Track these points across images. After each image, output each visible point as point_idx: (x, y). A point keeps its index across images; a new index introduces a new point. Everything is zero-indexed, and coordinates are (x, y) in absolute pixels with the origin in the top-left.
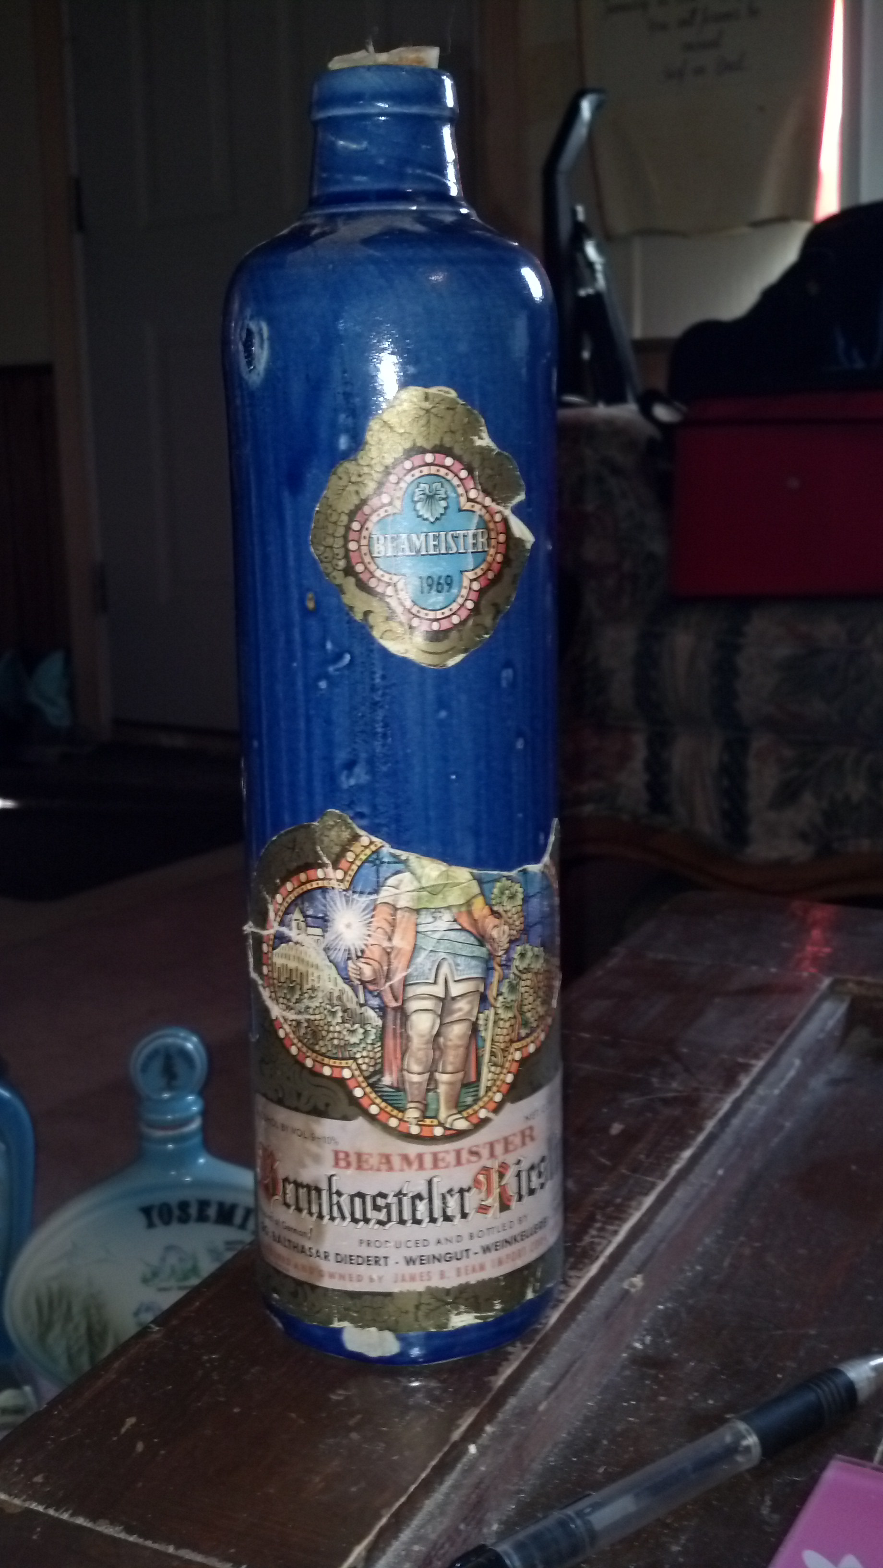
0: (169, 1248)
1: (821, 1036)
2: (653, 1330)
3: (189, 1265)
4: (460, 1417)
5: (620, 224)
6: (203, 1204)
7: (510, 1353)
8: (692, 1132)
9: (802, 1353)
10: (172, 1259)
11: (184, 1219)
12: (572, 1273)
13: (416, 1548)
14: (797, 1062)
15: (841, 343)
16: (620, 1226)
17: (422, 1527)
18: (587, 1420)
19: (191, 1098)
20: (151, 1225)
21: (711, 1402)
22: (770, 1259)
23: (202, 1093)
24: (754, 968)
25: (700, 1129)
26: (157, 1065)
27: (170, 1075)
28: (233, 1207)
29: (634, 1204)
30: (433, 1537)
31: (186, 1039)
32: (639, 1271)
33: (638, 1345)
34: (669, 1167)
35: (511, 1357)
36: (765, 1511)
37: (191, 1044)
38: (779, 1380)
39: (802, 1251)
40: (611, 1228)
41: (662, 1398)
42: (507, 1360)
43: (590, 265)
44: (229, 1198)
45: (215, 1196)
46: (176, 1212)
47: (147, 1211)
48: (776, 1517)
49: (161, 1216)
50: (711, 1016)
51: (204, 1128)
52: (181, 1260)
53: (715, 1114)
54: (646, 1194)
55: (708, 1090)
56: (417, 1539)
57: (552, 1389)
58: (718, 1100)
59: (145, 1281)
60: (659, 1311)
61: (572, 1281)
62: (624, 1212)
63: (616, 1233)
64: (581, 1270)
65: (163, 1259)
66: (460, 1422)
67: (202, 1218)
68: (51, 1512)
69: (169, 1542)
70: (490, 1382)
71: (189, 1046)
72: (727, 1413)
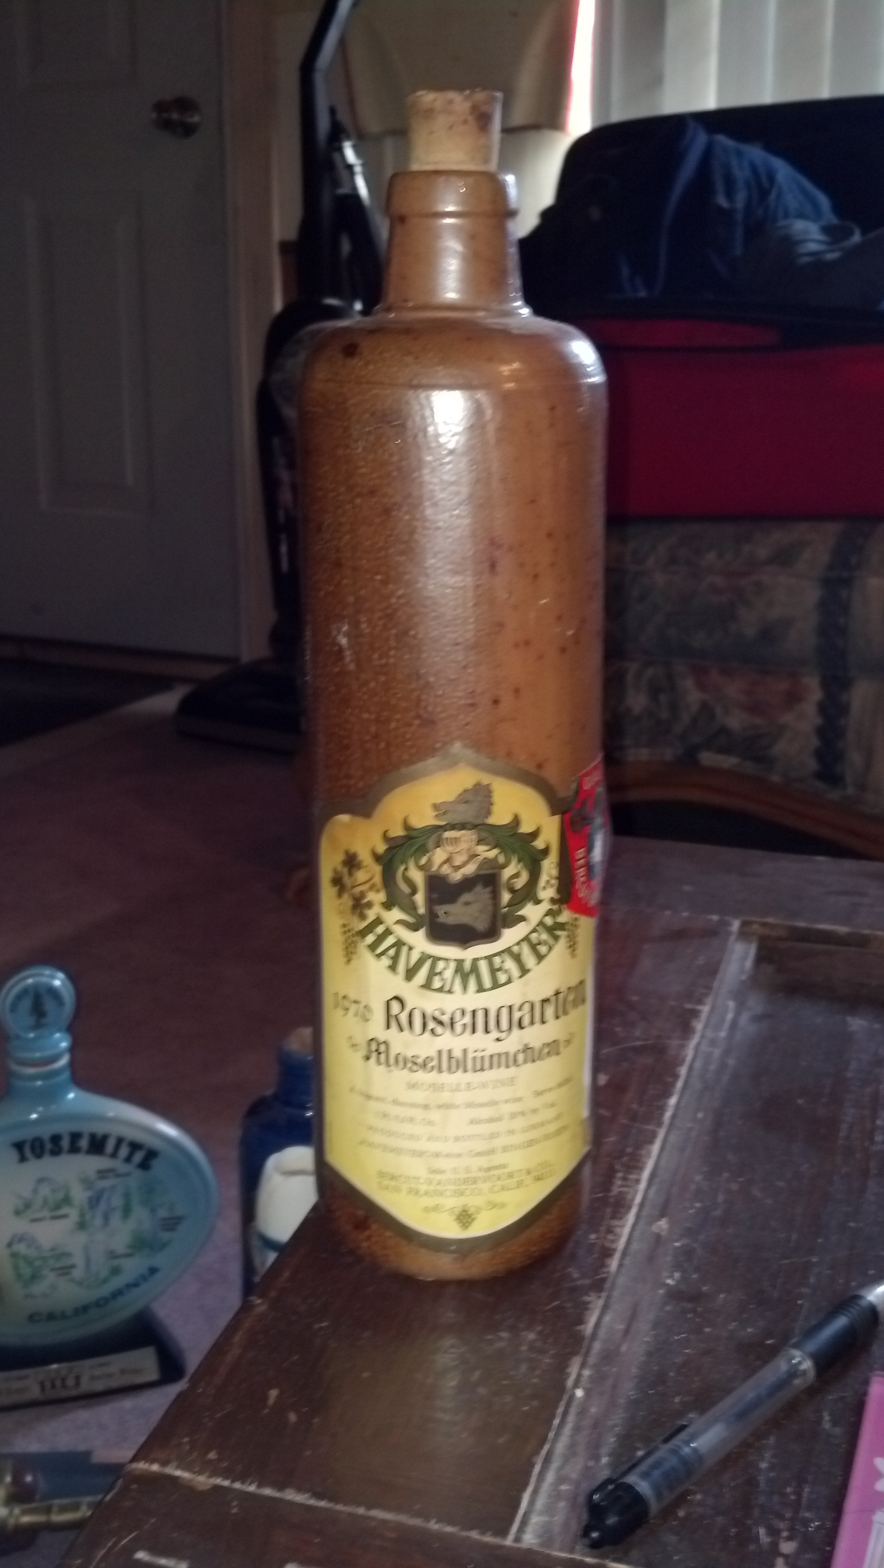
0: (41, 1180)
1: (744, 977)
2: (677, 1266)
3: (60, 1195)
4: (567, 1366)
5: (372, 123)
6: (75, 1137)
7: (589, 1303)
8: (670, 1080)
9: (812, 1280)
10: (45, 1191)
11: (56, 1151)
12: (615, 1222)
13: (564, 1487)
14: (731, 1004)
15: (625, 271)
16: (639, 1174)
17: (560, 1468)
18: (649, 1354)
19: (58, 1035)
20: (23, 1159)
21: (749, 1330)
22: (756, 1192)
23: (71, 1029)
24: (668, 913)
25: (676, 1077)
26: (26, 1004)
27: (38, 1011)
28: (105, 1137)
29: (643, 1152)
30: (574, 1476)
31: (53, 977)
32: (662, 1215)
33: (670, 1282)
34: (662, 1115)
35: (591, 1306)
36: (826, 1425)
37: (58, 981)
38: (801, 1305)
39: (781, 1184)
40: (632, 1177)
41: (708, 1330)
42: (587, 1309)
43: (350, 167)
44: (100, 1129)
45: (87, 1128)
46: (48, 1146)
47: (19, 1146)
48: (838, 1430)
49: (33, 1149)
50: (646, 963)
51: (72, 1064)
52: (54, 1191)
53: (683, 1061)
54: (651, 1142)
55: (669, 1038)
56: (561, 1479)
57: (627, 1332)
58: (682, 1047)
59: (17, 1213)
60: (677, 1248)
61: (618, 1230)
62: (639, 1161)
63: (638, 1181)
64: (621, 1218)
65: (35, 1191)
66: (569, 1370)
67: (74, 1149)
68: (237, 1485)
69: (359, 1504)
70: (580, 1331)
71: (57, 983)
72: (767, 1339)
